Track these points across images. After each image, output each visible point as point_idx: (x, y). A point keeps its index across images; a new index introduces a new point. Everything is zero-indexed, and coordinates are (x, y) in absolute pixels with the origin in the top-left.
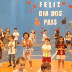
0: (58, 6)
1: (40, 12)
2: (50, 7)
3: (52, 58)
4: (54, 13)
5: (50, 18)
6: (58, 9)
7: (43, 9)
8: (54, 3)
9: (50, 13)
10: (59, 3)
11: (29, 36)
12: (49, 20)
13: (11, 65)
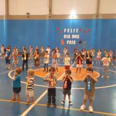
0: (77, 32)
1: (65, 36)
2: (71, 32)
3: (71, 67)
4: (74, 36)
5: (71, 39)
6: (77, 34)
7: (67, 33)
8: (74, 30)
9: (71, 36)
10: (77, 29)
11: (56, 52)
12: (70, 41)
13: (45, 71)
